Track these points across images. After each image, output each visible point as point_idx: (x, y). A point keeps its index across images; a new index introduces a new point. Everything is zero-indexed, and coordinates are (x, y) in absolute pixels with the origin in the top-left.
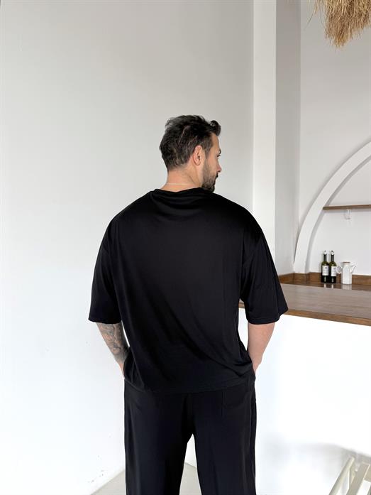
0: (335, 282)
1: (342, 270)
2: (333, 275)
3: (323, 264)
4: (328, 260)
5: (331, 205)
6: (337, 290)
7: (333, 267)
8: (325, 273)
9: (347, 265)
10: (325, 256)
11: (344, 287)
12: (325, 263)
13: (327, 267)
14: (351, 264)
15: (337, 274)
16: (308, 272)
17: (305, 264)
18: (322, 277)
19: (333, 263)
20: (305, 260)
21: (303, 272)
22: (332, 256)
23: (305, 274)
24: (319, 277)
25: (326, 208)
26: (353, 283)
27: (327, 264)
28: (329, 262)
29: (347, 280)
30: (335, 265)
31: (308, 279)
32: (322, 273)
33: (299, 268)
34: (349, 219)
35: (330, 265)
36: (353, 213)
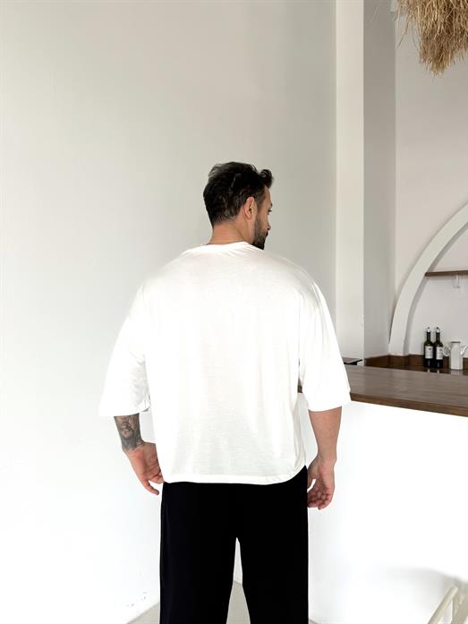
0: (441, 367)
1: (450, 352)
2: (439, 357)
3: (426, 344)
4: (433, 339)
5: (435, 271)
6: (444, 376)
7: (438, 349)
8: (429, 356)
9: (456, 346)
10: (428, 334)
11: (452, 373)
12: (428, 342)
13: (431, 347)
14: (461, 344)
15: (444, 357)
16: (407, 354)
17: (403, 345)
18: (426, 360)
19: (438, 343)
20: (404, 339)
21: (401, 354)
22: (438, 334)
23: (404, 357)
24: (421, 360)
25: (429, 274)
26: (464, 369)
27: (431, 344)
28: (433, 341)
29: (456, 364)
31: (407, 362)
32: (424, 356)
33: (395, 348)
34: (458, 288)
35: (434, 346)
36: (463, 281)
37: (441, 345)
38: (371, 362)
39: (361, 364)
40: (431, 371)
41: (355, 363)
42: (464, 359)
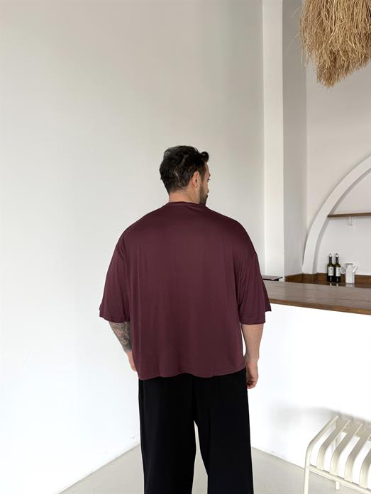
0: (339, 281)
1: (345, 271)
2: (337, 275)
3: (329, 266)
4: (334, 262)
5: (335, 213)
6: (342, 288)
7: (337, 269)
8: (331, 274)
9: (350, 266)
10: (330, 258)
11: (347, 286)
12: (330, 264)
13: (332, 268)
14: (353, 266)
15: (341, 274)
16: (315, 273)
17: (312, 266)
18: (329, 277)
19: (337, 265)
20: (313, 262)
21: (311, 273)
22: (337, 259)
23: (313, 275)
24: (325, 277)
25: (330, 216)
26: (355, 283)
27: (333, 266)
28: (334, 263)
29: (350, 279)
30: (339, 266)
31: (315, 279)
32: (327, 274)
33: (307, 269)
34: (351, 225)
35: (335, 266)
36: (354, 221)
38: (290, 279)
39: (282, 280)
40: (333, 285)
41: (277, 280)
42: (355, 275)
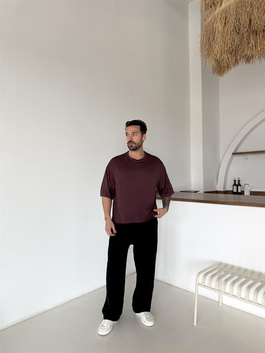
1: (244, 188)
2: (239, 191)
3: (234, 185)
4: (237, 183)
5: (237, 152)
7: (239, 187)
8: (235, 190)
9: (247, 186)
10: (235, 181)
12: (235, 184)
14: (249, 185)
15: (242, 191)
16: (225, 190)
17: (223, 185)
19: (239, 185)
20: (223, 183)
21: (222, 190)
22: (239, 181)
24: (231, 192)
25: (233, 154)
27: (236, 185)
29: (247, 193)
32: (233, 191)
33: (220, 187)
34: (248, 159)
35: (237, 186)
36: (250, 156)
37: (240, 186)
42: (251, 192)
